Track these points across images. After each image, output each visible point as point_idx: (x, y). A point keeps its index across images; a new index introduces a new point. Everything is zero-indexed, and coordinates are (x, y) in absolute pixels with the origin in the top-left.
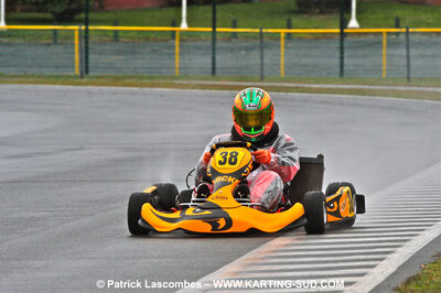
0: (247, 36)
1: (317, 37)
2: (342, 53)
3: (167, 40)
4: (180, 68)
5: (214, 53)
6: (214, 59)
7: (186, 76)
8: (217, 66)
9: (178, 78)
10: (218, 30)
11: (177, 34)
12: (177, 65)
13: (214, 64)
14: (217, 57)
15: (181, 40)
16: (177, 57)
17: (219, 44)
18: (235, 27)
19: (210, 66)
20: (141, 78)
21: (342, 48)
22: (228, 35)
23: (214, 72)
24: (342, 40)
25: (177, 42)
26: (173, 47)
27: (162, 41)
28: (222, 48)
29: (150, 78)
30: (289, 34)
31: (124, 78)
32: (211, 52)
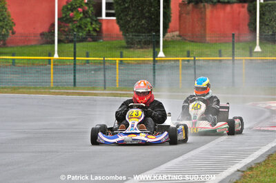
0: (95, 63)
1: (139, 63)
2: (154, 72)
3: (46, 65)
4: (54, 82)
5: (75, 73)
6: (75, 76)
7: (57, 87)
8: (77, 81)
9: (53, 88)
10: (77, 58)
11: (52, 61)
12: (52, 81)
13: (75, 79)
14: (77, 75)
15: (54, 65)
16: (52, 75)
17: (78, 67)
18: (88, 57)
19: (73, 81)
20: (30, 88)
21: (154, 69)
22: (84, 62)
23: (75, 85)
24: (154, 65)
25: (52, 66)
26: (50, 69)
27: (42, 65)
28: (80, 70)
29: (35, 88)
30: (121, 61)
31: (19, 88)
32: (73, 72)
